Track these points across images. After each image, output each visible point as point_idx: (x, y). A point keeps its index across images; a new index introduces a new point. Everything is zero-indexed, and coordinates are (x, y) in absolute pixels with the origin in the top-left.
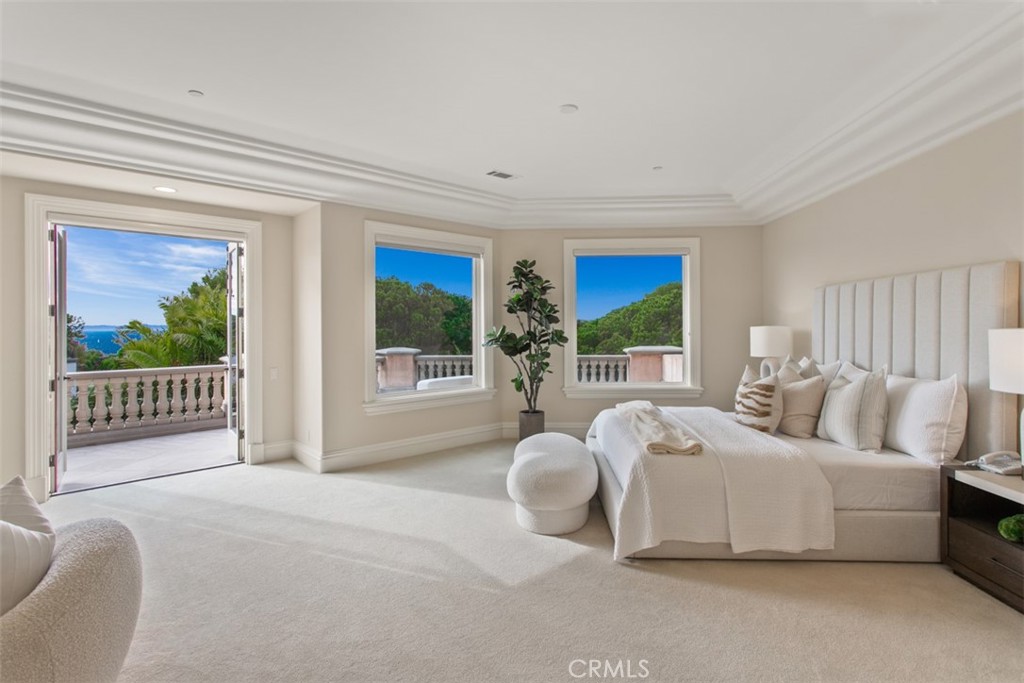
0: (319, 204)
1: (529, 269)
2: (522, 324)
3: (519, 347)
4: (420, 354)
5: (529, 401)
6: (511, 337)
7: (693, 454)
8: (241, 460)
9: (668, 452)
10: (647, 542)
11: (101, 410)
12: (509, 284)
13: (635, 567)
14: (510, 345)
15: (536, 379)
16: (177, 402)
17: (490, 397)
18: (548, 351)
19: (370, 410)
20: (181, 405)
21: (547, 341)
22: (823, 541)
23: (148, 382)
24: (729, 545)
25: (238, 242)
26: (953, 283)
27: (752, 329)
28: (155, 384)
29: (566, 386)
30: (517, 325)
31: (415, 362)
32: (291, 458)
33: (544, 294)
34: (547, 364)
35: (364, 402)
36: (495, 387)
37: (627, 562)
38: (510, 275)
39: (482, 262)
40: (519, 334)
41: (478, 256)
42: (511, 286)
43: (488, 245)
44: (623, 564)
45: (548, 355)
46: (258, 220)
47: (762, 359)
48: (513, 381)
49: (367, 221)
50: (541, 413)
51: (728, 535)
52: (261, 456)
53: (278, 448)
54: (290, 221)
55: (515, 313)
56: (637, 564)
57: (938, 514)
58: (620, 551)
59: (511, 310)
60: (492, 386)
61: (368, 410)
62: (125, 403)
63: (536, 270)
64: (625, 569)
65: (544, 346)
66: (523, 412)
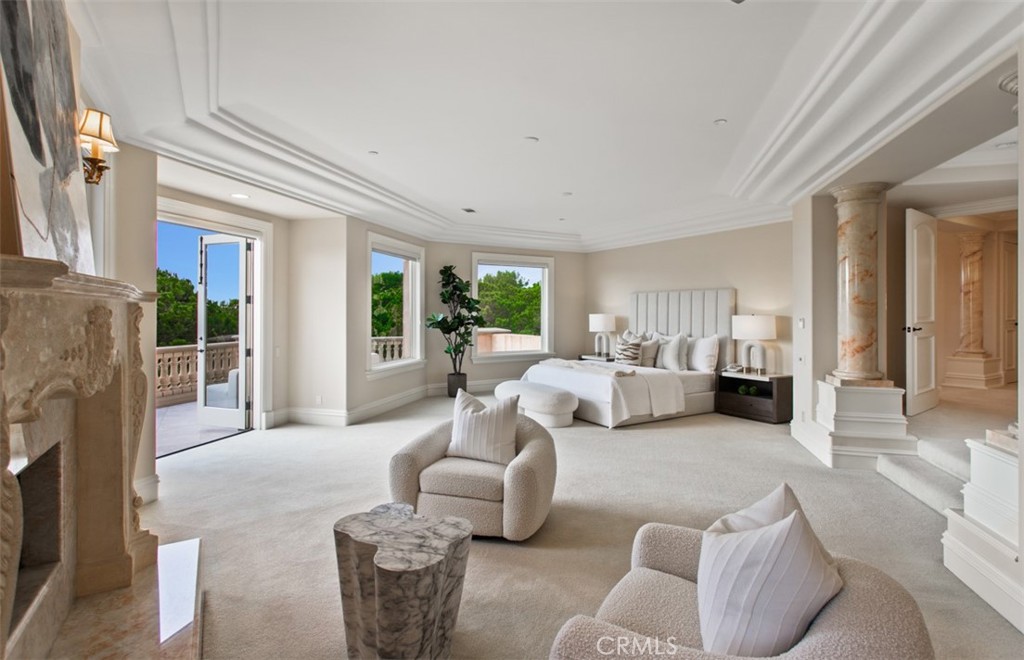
0: (345, 217)
1: (450, 272)
2: (451, 311)
3: (453, 327)
5: (455, 366)
8: (249, 428)
10: (625, 416)
12: (439, 283)
14: (445, 326)
15: (458, 351)
17: (423, 366)
22: (681, 408)
24: (652, 415)
25: (247, 238)
26: (709, 296)
27: (591, 315)
29: (473, 355)
30: (448, 312)
32: (289, 423)
35: (366, 371)
36: (426, 358)
39: (418, 265)
40: (450, 319)
41: (415, 260)
43: (422, 252)
46: (269, 221)
47: (596, 333)
49: (370, 233)
50: (464, 375)
51: (651, 410)
52: (272, 422)
53: (282, 414)
55: (447, 303)
57: (712, 393)
59: (443, 301)
60: (424, 357)
61: (368, 377)
65: (469, 327)
66: (451, 375)
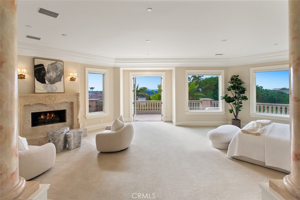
0: (175, 68)
1: (236, 78)
2: (233, 94)
3: (231, 100)
4: (213, 100)
5: (235, 116)
6: (229, 97)
7: (257, 135)
8: (162, 120)
9: (248, 133)
11: (143, 108)
12: (229, 82)
13: (233, 160)
14: (228, 100)
15: (238, 110)
16: (155, 108)
17: (224, 114)
18: (242, 102)
19: (187, 113)
20: (156, 109)
21: (241, 99)
23: (153, 103)
24: (264, 163)
28: (154, 104)
29: (251, 113)
30: (231, 94)
31: (211, 102)
32: (171, 122)
33: (240, 85)
34: (242, 106)
35: (185, 111)
36: (225, 111)
37: (231, 158)
38: (229, 80)
39: (221, 76)
40: (232, 96)
41: (220, 75)
42: (230, 83)
43: (223, 72)
44: (230, 159)
45: (241, 103)
46: (165, 72)
48: (229, 110)
49: (186, 70)
50: (239, 120)
51: (264, 160)
52: (165, 120)
53: (169, 119)
54: (171, 71)
55: (230, 90)
56: (234, 160)
58: (228, 154)
59: (229, 90)
60: (224, 111)
61: (186, 113)
62: (151, 107)
63: (239, 78)
64: (230, 160)
65: (240, 101)
66: (233, 119)
